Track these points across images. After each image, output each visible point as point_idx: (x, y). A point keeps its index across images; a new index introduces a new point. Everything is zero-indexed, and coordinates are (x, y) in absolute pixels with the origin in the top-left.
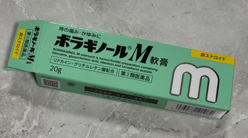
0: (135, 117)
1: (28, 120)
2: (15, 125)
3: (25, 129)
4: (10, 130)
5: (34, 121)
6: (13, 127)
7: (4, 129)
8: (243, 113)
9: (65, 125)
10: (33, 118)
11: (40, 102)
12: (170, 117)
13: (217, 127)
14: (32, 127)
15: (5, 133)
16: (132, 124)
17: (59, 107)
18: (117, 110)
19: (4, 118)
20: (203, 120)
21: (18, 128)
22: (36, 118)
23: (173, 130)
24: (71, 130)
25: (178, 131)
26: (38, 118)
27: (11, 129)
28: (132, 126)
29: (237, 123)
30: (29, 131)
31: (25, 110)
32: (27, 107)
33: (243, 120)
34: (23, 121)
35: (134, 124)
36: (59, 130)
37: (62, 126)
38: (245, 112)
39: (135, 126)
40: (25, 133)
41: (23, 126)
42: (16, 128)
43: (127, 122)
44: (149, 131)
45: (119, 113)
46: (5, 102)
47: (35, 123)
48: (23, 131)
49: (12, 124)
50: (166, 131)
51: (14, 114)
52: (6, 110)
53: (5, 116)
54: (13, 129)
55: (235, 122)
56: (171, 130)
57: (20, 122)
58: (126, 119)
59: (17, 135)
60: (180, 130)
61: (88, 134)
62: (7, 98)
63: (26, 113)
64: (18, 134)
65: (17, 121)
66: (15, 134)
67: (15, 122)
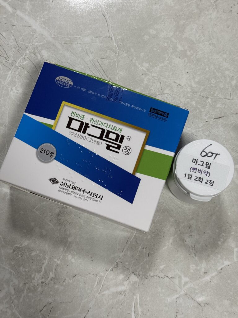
0: (135, 266)
1: (46, 272)
2: (36, 277)
3: (43, 280)
5: (51, 273)
6: (33, 279)
7: (27, 281)
8: (227, 259)
9: (77, 276)
10: (49, 270)
11: (55, 256)
12: (164, 265)
13: (205, 273)
14: (49, 279)
15: (27, 285)
16: (132, 273)
17: (71, 260)
18: (120, 260)
20: (192, 267)
21: (38, 280)
22: (52, 270)
23: (167, 277)
24: (82, 280)
25: (172, 278)
26: (54, 270)
27: (32, 281)
29: (221, 269)
30: (47, 282)
31: (43, 264)
32: (44, 261)
33: (227, 266)
34: (42, 273)
35: (135, 272)
36: (72, 280)
37: (74, 277)
38: (228, 258)
39: (135, 274)
40: (44, 284)
41: (42, 278)
42: (36, 279)
43: (129, 271)
44: (147, 278)
45: (121, 263)
46: (26, 257)
47: (52, 275)
48: (42, 282)
49: (33, 276)
50: (161, 277)
51: (34, 267)
52: (28, 264)
53: (27, 270)
54: (34, 281)
56: (165, 277)
57: (40, 274)
58: (128, 268)
59: (38, 286)
60: (173, 276)
61: (96, 283)
62: (28, 253)
63: (44, 266)
65: (37, 274)
66: (36, 285)
67: (35, 274)
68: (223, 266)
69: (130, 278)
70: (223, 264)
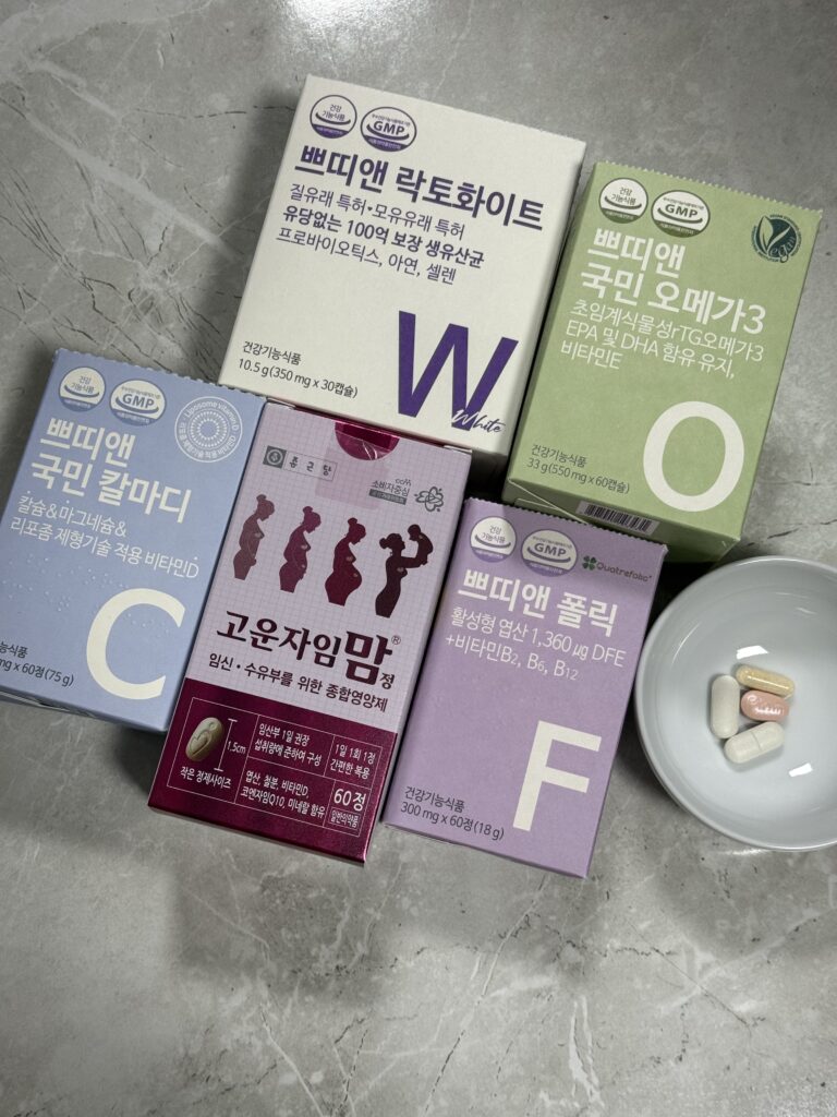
0: (574, 924)
1: (346, 942)
2: (321, 954)
3: (341, 962)
4: (310, 968)
5: (359, 945)
6: (316, 959)
7: (299, 966)
8: (811, 904)
9: (425, 951)
10: (355, 938)
11: (368, 901)
12: (649, 922)
13: (754, 940)
14: (356, 958)
15: (301, 975)
16: (568, 942)
17: (408, 910)
18: (534, 911)
19: (296, 940)
20: (722, 925)
21: (327, 962)
22: (362, 937)
23: (657, 951)
24: (439, 960)
25: (669, 953)
26: (366, 937)
27: (314, 965)
28: (570, 945)
29: (797, 930)
30: (349, 967)
31: (339, 920)
32: (341, 914)
33: (810, 920)
34: (336, 945)
35: (574, 941)
36: (413, 964)
37: (418, 953)
38: (813, 902)
39: (574, 946)
40: (343, 973)
41: (338, 957)
42: (322, 961)
43: (557, 937)
44: (605, 956)
45: (537, 918)
46: (294, 904)
47: (361, 949)
48: (337, 967)
49: (313, 952)
50: (642, 953)
51: (317, 929)
52: (299, 922)
53: (297, 936)
54: (318, 965)
55: (793, 927)
56: (653, 952)
57: (331, 947)
58: (555, 931)
59: (327, 978)
60: (671, 949)
61: (476, 969)
62: (298, 894)
63: (340, 927)
64: (327, 975)
65: (323, 946)
66: (323, 974)
67: (320, 948)
68: (801, 922)
69: (561, 955)
70: (801, 916)
